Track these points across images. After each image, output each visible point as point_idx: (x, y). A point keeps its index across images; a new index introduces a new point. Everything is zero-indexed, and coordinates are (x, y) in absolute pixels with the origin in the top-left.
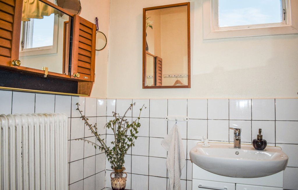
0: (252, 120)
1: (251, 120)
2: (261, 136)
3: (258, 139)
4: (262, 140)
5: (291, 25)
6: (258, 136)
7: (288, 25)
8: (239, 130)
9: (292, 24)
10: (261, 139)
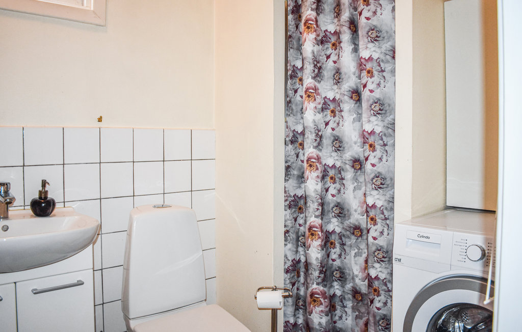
0: (24, 166)
1: (22, 165)
2: (46, 192)
3: (40, 198)
4: (48, 199)
5: (92, 9)
6: (40, 192)
7: (85, 8)
8: (6, 186)
9: (94, 7)
10: (46, 198)
